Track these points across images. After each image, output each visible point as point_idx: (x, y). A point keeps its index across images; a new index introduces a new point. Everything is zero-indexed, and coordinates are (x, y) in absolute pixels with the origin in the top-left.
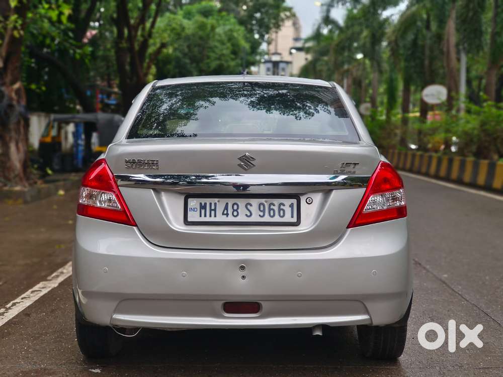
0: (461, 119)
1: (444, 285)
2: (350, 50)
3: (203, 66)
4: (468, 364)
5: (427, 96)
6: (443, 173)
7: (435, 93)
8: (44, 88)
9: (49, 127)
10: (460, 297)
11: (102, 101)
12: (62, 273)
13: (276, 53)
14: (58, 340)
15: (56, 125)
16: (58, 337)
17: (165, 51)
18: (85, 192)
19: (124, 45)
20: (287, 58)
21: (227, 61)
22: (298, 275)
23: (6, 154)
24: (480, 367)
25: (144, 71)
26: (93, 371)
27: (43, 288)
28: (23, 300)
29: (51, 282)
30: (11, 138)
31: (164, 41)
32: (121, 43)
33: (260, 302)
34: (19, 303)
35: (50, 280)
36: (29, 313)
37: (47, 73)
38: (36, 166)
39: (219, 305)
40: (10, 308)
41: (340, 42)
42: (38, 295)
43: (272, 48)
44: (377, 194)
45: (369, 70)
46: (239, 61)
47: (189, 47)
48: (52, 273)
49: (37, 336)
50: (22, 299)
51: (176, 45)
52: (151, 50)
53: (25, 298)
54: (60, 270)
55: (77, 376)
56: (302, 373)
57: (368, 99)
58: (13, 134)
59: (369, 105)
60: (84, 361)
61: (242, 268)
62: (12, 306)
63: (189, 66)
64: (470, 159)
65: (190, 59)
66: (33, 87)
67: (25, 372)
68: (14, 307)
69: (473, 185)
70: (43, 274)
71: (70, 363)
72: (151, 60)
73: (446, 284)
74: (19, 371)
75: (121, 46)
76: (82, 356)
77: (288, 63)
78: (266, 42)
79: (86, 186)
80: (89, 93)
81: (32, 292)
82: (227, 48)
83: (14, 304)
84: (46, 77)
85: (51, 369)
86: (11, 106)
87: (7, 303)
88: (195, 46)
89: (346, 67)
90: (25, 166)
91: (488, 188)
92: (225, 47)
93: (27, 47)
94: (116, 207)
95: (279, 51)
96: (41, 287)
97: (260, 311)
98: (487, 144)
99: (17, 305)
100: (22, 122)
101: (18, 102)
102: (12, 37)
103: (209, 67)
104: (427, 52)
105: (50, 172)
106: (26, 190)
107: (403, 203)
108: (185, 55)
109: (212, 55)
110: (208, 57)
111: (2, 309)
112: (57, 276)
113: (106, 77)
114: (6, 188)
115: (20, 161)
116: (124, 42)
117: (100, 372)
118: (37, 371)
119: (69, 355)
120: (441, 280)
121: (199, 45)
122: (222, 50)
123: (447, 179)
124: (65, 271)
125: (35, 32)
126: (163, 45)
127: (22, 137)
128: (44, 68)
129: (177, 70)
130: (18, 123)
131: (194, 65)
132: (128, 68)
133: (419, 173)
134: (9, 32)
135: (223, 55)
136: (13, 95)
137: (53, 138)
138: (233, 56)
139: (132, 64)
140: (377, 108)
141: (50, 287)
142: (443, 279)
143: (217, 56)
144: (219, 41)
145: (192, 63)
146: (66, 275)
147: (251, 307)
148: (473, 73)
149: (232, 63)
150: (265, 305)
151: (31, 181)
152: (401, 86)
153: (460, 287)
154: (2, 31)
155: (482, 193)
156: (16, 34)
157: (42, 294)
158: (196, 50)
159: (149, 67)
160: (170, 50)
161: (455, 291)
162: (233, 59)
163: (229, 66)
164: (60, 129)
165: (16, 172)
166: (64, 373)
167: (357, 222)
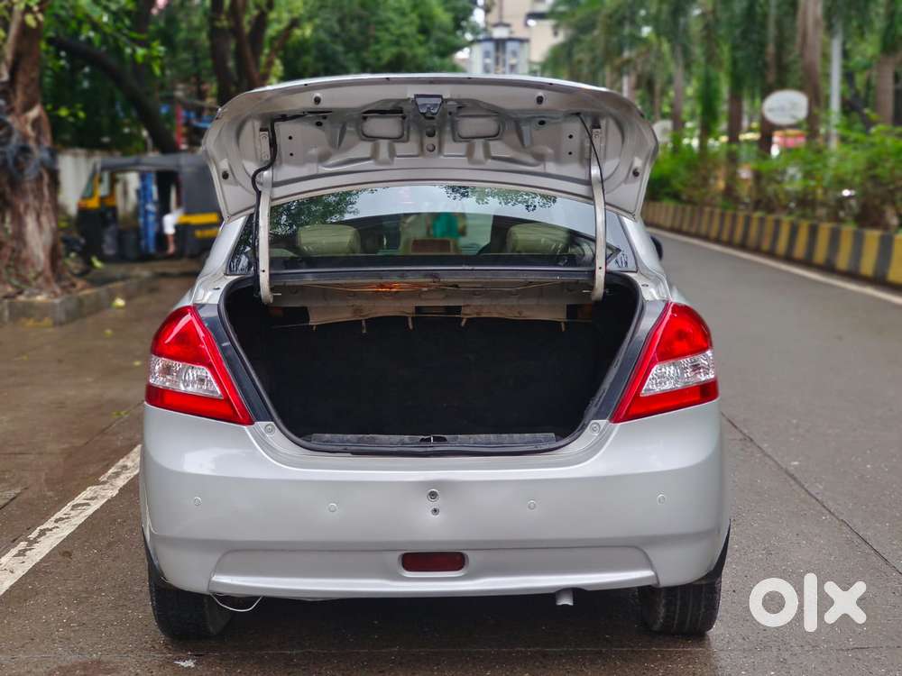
0: (832, 155)
1: (792, 482)
2: (633, 22)
3: (368, 56)
4: (829, 642)
5: (771, 110)
6: (800, 251)
7: (786, 105)
8: (82, 114)
9: (94, 179)
10: (819, 507)
11: (188, 124)
12: (125, 467)
13: (500, 24)
14: (121, 603)
15: (106, 176)
16: (120, 597)
17: (297, 32)
18: (159, 363)
19: (224, 23)
20: (520, 32)
21: (411, 47)
22: (529, 507)
23: (20, 236)
24: (849, 647)
25: (262, 70)
26: (182, 664)
27: (92, 499)
28: (57, 525)
29: (106, 486)
30: (27, 207)
31: (296, 15)
32: (219, 20)
33: (464, 552)
34: (51, 530)
35: (104, 483)
36: (69, 550)
37: (87, 76)
38: (73, 255)
39: (395, 558)
40: (36, 541)
41: (616, 11)
42: (83, 515)
43: (493, 18)
44: (666, 364)
45: (668, 56)
46: (433, 45)
47: (341, 21)
48: (108, 467)
49: (84, 595)
50: (56, 521)
51: (317, 21)
52: (273, 30)
53: (61, 519)
54: (121, 462)
55: (154, 674)
56: (541, 663)
57: (666, 109)
58: (31, 199)
59: (668, 124)
60: (166, 645)
61: (433, 495)
62: (40, 536)
63: (341, 58)
64: (848, 229)
65: (345, 44)
66: (63, 112)
67: (65, 667)
68: (42, 539)
69: (853, 275)
70: (92, 470)
71: (141, 649)
72: (274, 51)
73: (795, 479)
74: (55, 666)
75: (218, 24)
76: (162, 638)
77: (522, 41)
78: (482, 7)
79: (160, 355)
80: (164, 110)
81: (74, 507)
82: (411, 23)
83: (43, 533)
84: (86, 84)
85: (108, 662)
86: (25, 150)
87: (30, 529)
88: (352, 21)
89: (626, 54)
90: (54, 256)
91: (879, 281)
92: (406, 20)
93: (50, 41)
94: (212, 392)
95: (506, 20)
96: (89, 497)
97: (465, 567)
98: (877, 202)
99: (48, 533)
100: (46, 178)
101: (38, 141)
102: (23, 26)
103: (379, 59)
104: (772, 30)
105: (98, 264)
106: (57, 301)
107: (711, 376)
108: (335, 36)
109: (385, 37)
110: (377, 41)
111: (22, 543)
112: (117, 475)
113: (193, 80)
114: (22, 298)
115: (44, 247)
116: (223, 17)
117: (193, 666)
118: (85, 667)
119: (140, 633)
120: (787, 472)
121: (360, 18)
122: (401, 26)
123: (807, 263)
124: (129, 464)
125: (63, 13)
126: (295, 23)
127: (46, 204)
128: (83, 67)
129: (321, 65)
130: (40, 178)
131: (351, 55)
132: (231, 64)
133: (757, 250)
134: (17, 18)
135: (404, 36)
136: (29, 129)
137: (102, 199)
138: (421, 38)
139: (239, 55)
140: (683, 123)
141: (103, 497)
142: (791, 469)
143: (394, 38)
144: (395, 10)
145: (346, 53)
146: (132, 472)
147: (450, 560)
148: (857, 59)
149: (421, 51)
150: (472, 557)
151: (66, 283)
152: (724, 89)
153: (821, 487)
154: (5, 13)
155: (869, 291)
156: (30, 20)
157: (90, 511)
158: (354, 27)
159: (270, 64)
160: (307, 31)
161: (810, 494)
162: (421, 44)
163: (415, 57)
164: (113, 182)
165: (39, 269)
166: (131, 669)
167: (630, 413)
